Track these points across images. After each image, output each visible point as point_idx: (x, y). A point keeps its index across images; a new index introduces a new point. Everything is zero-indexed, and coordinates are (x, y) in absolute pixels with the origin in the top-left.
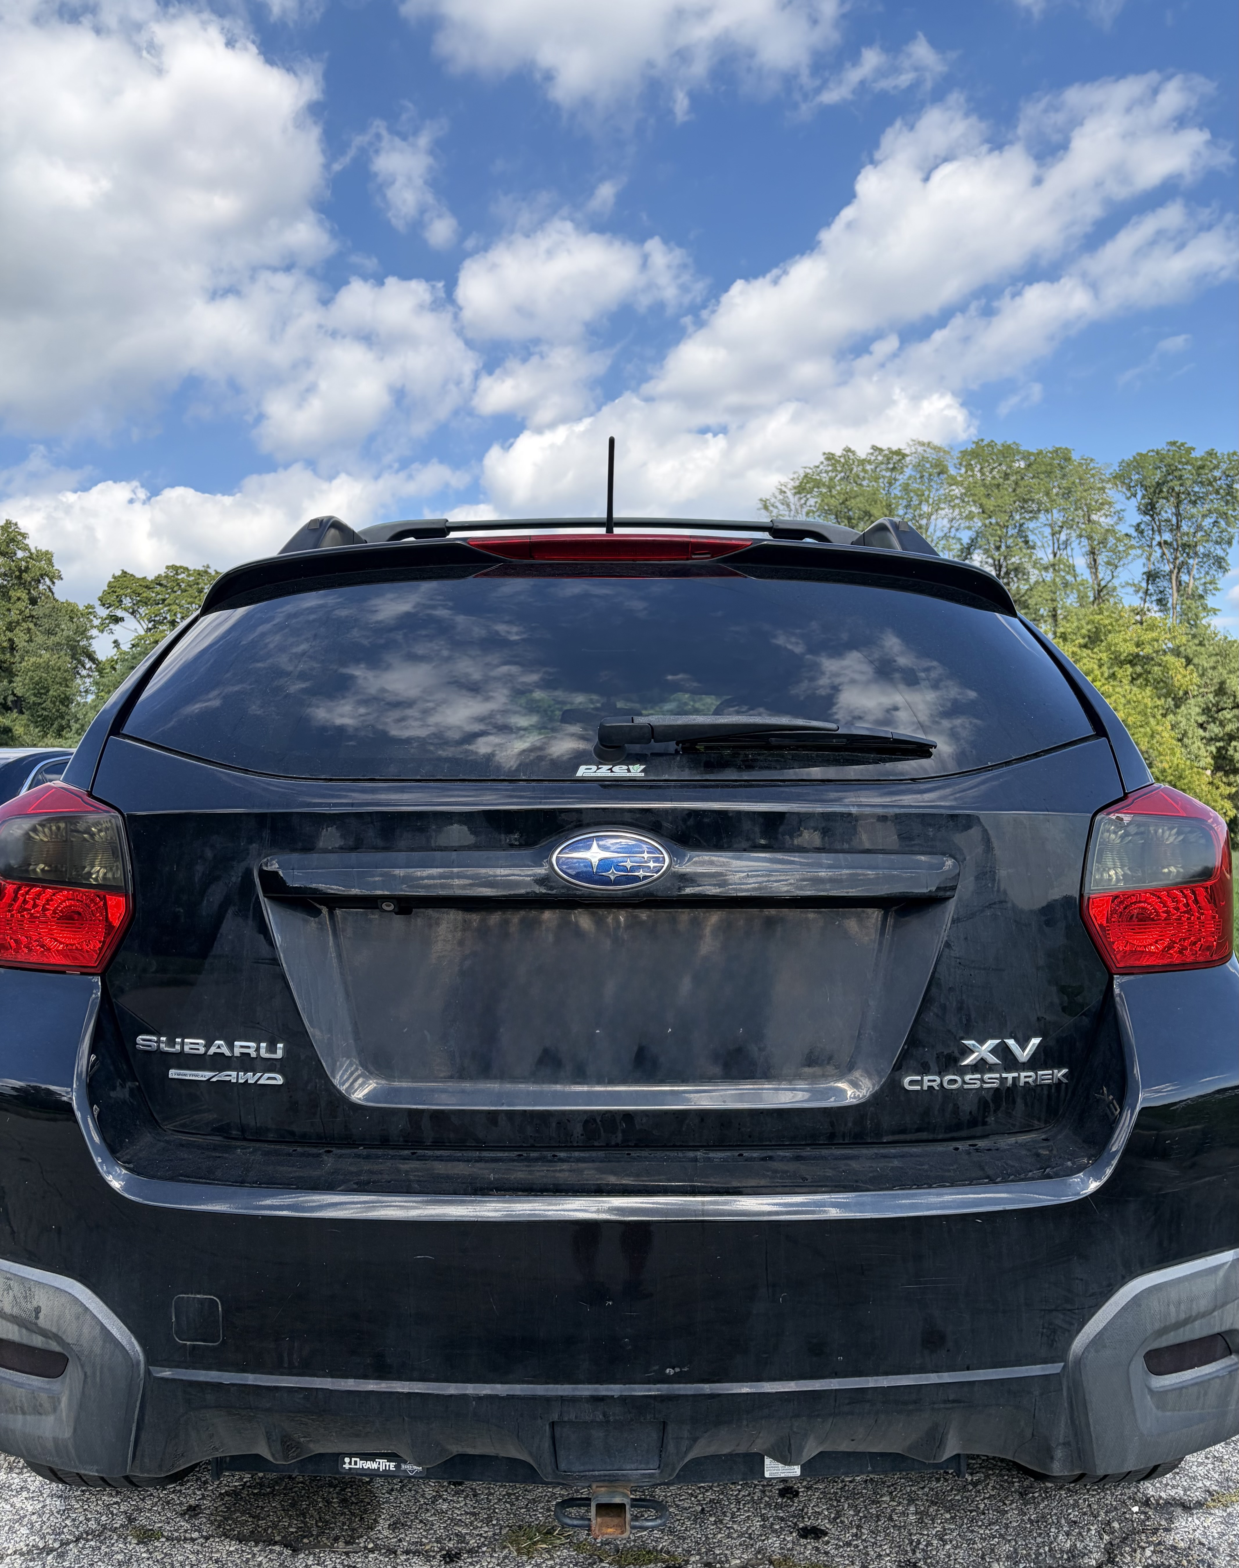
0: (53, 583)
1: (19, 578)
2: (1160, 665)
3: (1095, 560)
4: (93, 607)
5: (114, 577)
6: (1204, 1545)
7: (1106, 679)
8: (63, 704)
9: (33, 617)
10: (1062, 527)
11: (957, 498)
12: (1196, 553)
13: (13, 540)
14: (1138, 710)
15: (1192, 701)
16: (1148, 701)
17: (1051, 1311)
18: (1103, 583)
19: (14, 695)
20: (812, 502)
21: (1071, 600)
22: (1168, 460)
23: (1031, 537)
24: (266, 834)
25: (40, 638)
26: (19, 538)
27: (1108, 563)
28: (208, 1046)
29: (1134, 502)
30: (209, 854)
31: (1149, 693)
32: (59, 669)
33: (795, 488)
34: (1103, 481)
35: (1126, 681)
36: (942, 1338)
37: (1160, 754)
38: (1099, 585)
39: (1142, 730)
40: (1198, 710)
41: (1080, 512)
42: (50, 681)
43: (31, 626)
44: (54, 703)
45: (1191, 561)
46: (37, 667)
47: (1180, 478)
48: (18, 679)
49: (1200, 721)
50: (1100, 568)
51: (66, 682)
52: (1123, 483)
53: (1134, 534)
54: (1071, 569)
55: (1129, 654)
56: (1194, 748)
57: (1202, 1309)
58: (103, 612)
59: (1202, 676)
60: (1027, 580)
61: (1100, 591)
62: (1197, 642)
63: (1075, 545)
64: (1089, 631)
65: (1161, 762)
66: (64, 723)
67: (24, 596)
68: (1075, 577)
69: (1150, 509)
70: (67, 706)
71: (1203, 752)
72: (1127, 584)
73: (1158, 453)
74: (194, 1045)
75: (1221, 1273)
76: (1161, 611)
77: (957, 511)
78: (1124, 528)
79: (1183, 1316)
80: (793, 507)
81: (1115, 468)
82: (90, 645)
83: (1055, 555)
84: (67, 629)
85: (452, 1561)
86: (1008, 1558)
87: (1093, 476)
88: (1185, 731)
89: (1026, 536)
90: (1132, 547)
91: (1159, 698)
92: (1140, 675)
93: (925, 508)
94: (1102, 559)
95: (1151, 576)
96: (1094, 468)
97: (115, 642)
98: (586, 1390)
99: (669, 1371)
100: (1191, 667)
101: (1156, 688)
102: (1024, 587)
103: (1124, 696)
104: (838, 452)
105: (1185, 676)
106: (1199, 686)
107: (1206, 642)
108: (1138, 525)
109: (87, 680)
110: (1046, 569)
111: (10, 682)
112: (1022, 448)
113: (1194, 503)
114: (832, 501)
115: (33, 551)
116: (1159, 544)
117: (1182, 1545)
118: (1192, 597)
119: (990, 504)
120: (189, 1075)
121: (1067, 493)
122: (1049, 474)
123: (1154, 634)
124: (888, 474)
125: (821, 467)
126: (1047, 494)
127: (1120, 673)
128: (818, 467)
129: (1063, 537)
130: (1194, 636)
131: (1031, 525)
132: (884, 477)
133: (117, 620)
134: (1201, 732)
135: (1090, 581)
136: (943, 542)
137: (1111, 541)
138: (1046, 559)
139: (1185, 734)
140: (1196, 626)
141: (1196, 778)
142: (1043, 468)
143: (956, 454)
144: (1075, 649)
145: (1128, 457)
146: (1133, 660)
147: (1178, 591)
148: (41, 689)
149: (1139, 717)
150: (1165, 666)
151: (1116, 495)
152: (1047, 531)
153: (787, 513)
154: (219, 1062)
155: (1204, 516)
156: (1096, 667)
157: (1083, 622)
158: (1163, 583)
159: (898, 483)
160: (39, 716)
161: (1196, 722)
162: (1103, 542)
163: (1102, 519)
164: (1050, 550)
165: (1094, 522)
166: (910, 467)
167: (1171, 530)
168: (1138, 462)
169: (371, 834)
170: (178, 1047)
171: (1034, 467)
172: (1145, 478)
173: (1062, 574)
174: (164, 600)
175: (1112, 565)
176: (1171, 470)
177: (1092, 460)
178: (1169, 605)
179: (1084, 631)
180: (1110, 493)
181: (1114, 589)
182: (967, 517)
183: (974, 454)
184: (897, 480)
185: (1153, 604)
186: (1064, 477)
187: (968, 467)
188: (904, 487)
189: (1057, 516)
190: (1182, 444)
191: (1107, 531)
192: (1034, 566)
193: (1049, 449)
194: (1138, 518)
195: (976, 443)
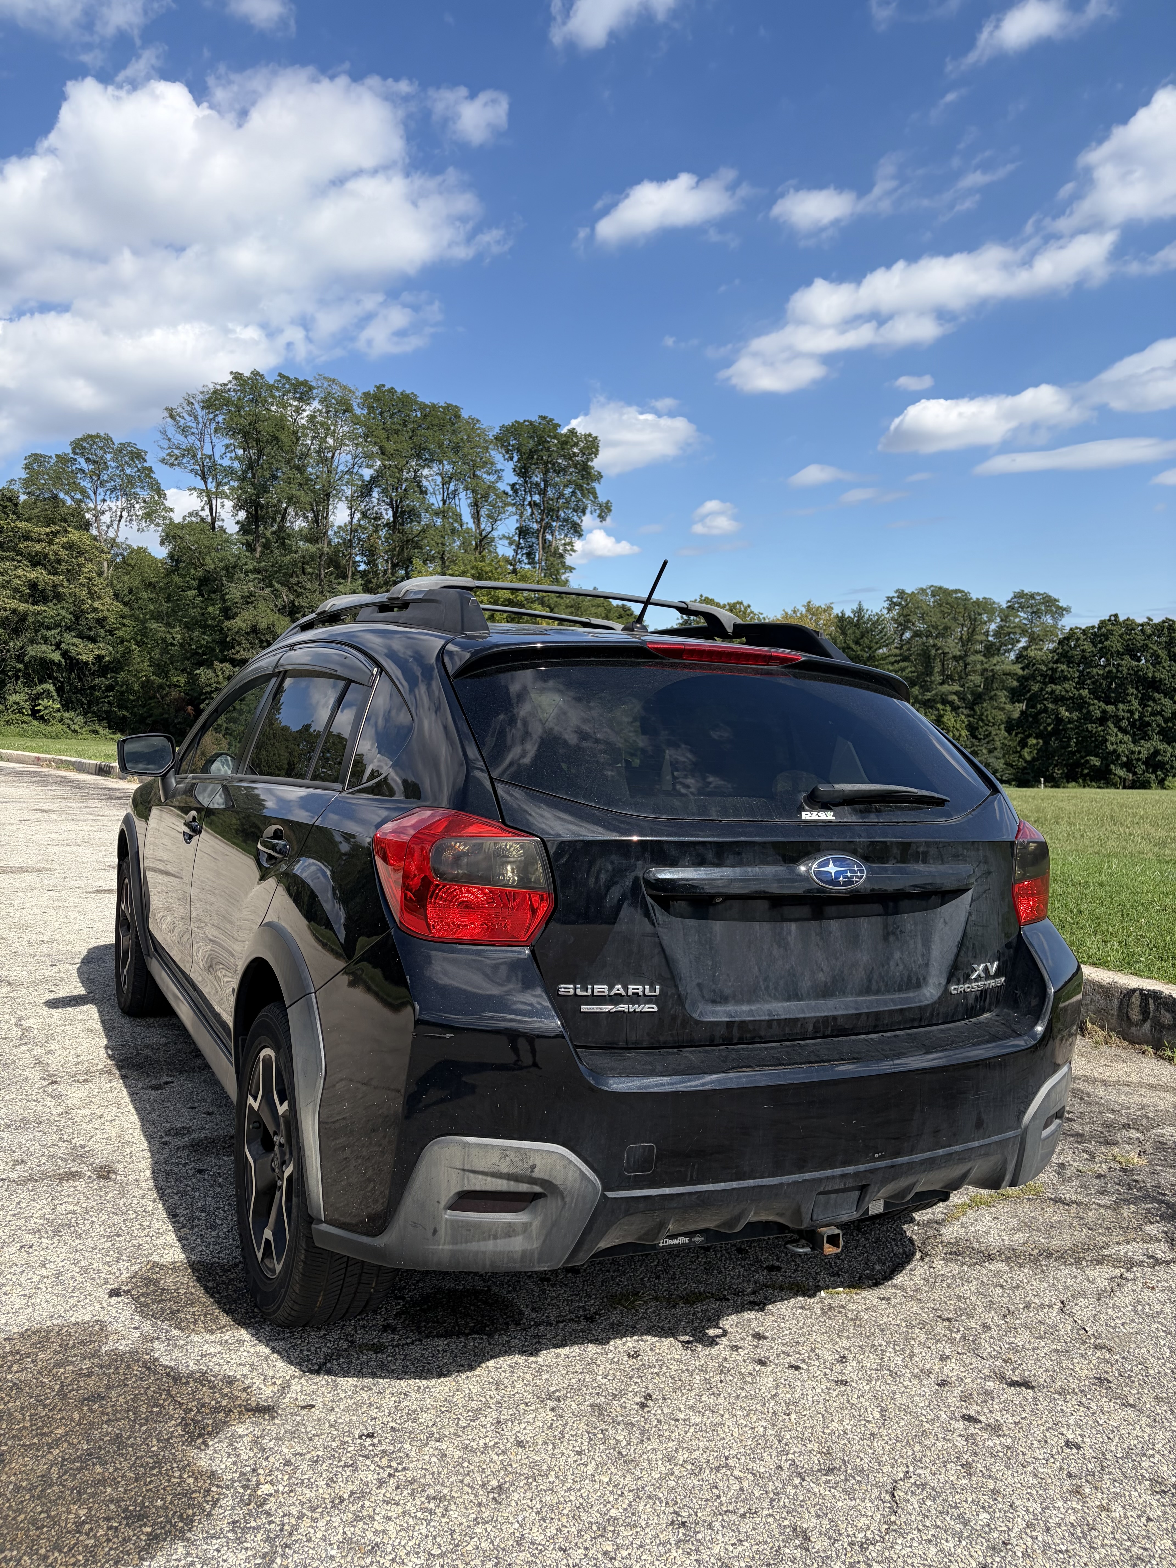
3: (478, 512)
10: (451, 478)
11: (361, 436)
12: (558, 517)
18: (484, 533)
20: (220, 418)
21: (457, 545)
22: (539, 432)
23: (425, 483)
24: (647, 855)
27: (489, 516)
28: (610, 989)
29: (511, 465)
30: (610, 867)
33: (203, 402)
34: (487, 441)
38: (481, 535)
41: (467, 466)
45: (554, 524)
47: (548, 449)
50: (482, 519)
52: (502, 446)
53: (511, 493)
54: (458, 517)
60: (419, 523)
61: (481, 541)
63: (462, 495)
68: (461, 524)
69: (523, 472)
72: (504, 536)
73: (531, 423)
74: (601, 989)
76: (529, 563)
77: (360, 449)
78: (503, 486)
80: (201, 420)
81: (497, 430)
83: (444, 504)
87: (479, 435)
89: (419, 482)
90: (509, 504)
93: (331, 442)
94: (484, 512)
95: (523, 532)
96: (479, 428)
98: (838, 1171)
99: (876, 1156)
102: (417, 528)
104: (247, 374)
108: (514, 484)
110: (437, 514)
112: (420, 399)
113: (559, 473)
114: (242, 421)
116: (530, 504)
118: (554, 554)
119: (390, 446)
120: (595, 1008)
121: (456, 449)
122: (442, 427)
124: (295, 403)
125: (230, 386)
126: (439, 446)
128: (226, 385)
129: (452, 487)
131: (426, 472)
132: (291, 405)
135: (474, 529)
136: (346, 476)
137: (492, 497)
138: (437, 505)
142: (436, 422)
143: (359, 394)
145: (508, 422)
147: (544, 549)
151: (497, 456)
152: (439, 480)
153: (194, 425)
154: (616, 999)
155: (566, 486)
157: (469, 567)
158: (532, 539)
159: (305, 414)
162: (485, 497)
163: (485, 476)
164: (440, 498)
165: (479, 478)
166: (317, 399)
167: (539, 494)
168: (514, 430)
169: (710, 856)
170: (590, 991)
171: (429, 419)
172: (520, 444)
173: (451, 520)
175: (493, 518)
176: (540, 440)
177: (478, 421)
178: (537, 559)
180: (493, 453)
181: (493, 539)
182: (369, 456)
183: (376, 398)
184: (304, 410)
185: (524, 557)
186: (454, 432)
187: (371, 409)
188: (312, 418)
189: (448, 467)
190: (551, 420)
191: (489, 487)
192: (427, 511)
193: (442, 404)
194: (514, 479)
195: (378, 388)
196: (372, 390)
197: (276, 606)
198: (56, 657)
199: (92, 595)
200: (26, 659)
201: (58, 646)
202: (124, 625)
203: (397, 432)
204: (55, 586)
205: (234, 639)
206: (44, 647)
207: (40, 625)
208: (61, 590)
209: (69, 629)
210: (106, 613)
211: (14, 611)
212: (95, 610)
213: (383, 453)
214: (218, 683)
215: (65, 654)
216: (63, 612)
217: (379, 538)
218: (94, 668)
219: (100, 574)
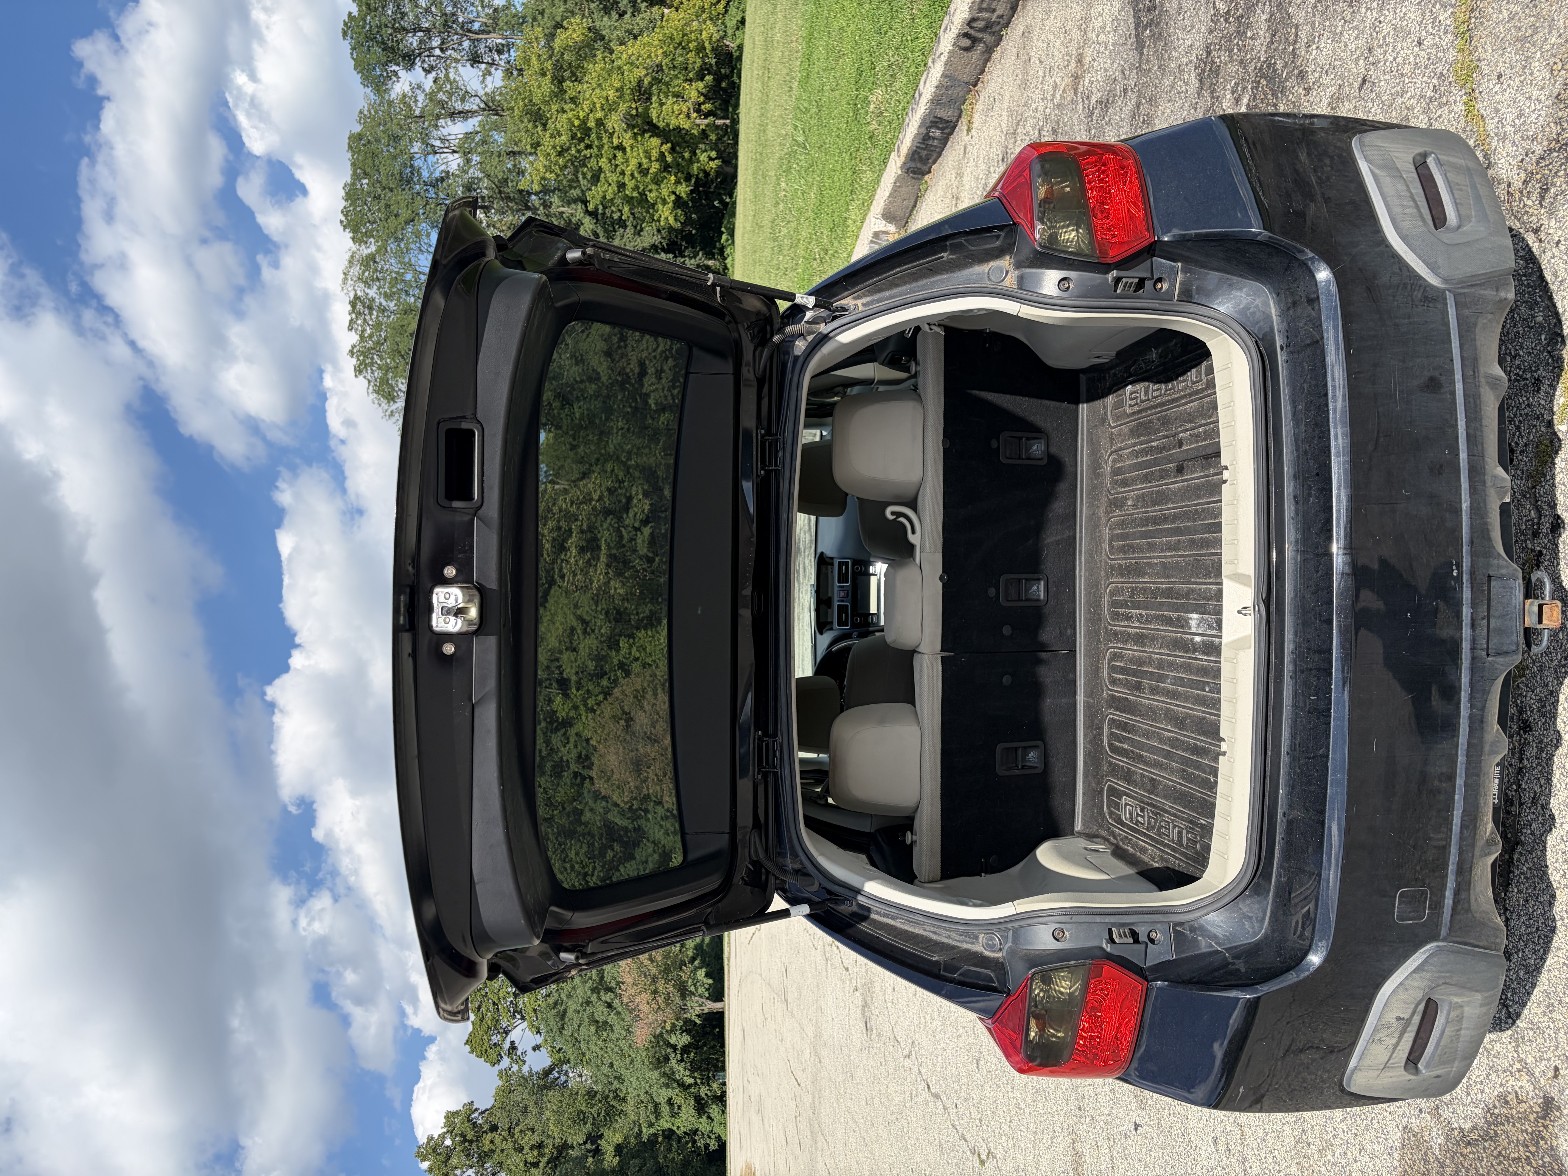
0: (476, 1110)
1: (471, 1142)
2: (563, 54)
3: (460, 112)
4: (500, 1072)
5: (472, 1052)
6: (1522, 160)
7: (577, 106)
8: (595, 1096)
9: (510, 1128)
10: (428, 143)
11: (399, 245)
12: (453, 14)
13: (434, 1150)
14: (606, 76)
15: (597, 24)
16: (598, 67)
17: (1413, 300)
18: (482, 105)
19: (585, 1143)
21: (499, 138)
22: (361, 39)
23: (437, 174)
25: (530, 1121)
26: (432, 1143)
27: (463, 100)
29: (402, 73)
31: (591, 66)
32: (561, 1101)
33: (387, 401)
34: (381, 102)
35: (579, 88)
36: (1432, 379)
37: (649, 56)
38: (484, 110)
39: (626, 73)
40: (606, 19)
41: (413, 126)
42: (572, 1110)
43: (517, 1129)
44: (592, 1106)
45: (461, 20)
46: (558, 1122)
47: (379, 27)
48: (569, 1141)
49: (617, 17)
50: (467, 108)
51: (574, 1094)
52: (384, 84)
53: (434, 74)
54: (468, 136)
55: (552, 83)
56: (642, 24)
57: (1405, 188)
58: (506, 1062)
59: (573, 14)
60: (480, 180)
61: (490, 109)
62: (540, 17)
63: (444, 132)
64: (529, 121)
65: (657, 56)
66: (611, 1095)
67: (489, 1136)
68: (477, 133)
69: (409, 59)
70: (596, 1093)
71: (647, 15)
72: (483, 82)
73: (353, 49)
75: (1377, 171)
76: (509, 51)
77: (412, 246)
78: (428, 83)
79: (1412, 203)
81: (368, 90)
82: (537, 1073)
83: (456, 152)
84: (521, 1096)
85: (1529, 726)
86: (1532, 309)
87: (377, 112)
88: (627, 31)
89: (437, 180)
90: (447, 76)
91: (595, 56)
92: (573, 74)
93: (409, 277)
94: (459, 106)
95: (475, 59)
96: (369, 111)
97: (534, 1049)
99: (1455, 573)
100: (565, 23)
101: (585, 58)
102: (486, 183)
103: (593, 89)
104: (354, 361)
105: (574, 30)
106: (583, 16)
107: (540, 8)
108: (424, 69)
109: (571, 1075)
110: (468, 161)
111: (572, 1147)
112: (349, 180)
113: (403, 15)
115: (445, 1130)
116: (443, 51)
117: (1523, 175)
118: (495, 20)
119: (405, 214)
121: (396, 139)
122: (374, 155)
123: (534, 58)
124: (375, 313)
125: (369, 378)
126: (395, 158)
127: (571, 93)
128: (368, 381)
129: (437, 143)
130: (534, 19)
131: (425, 174)
132: (378, 317)
133: (513, 1047)
134: (627, 16)
135: (480, 118)
137: (441, 96)
138: (459, 161)
139: (629, 32)
140: (524, 17)
141: (671, 23)
142: (369, 161)
143: (355, 247)
144: (548, 135)
145: (358, 77)
146: (559, 81)
147: (489, 32)
148: (581, 1118)
149: (615, 76)
150: (565, 49)
151: (396, 90)
152: (431, 158)
156: (565, 116)
157: (522, 126)
158: (482, 49)
159: (384, 303)
160: (606, 1120)
161: (617, 21)
162: (442, 104)
163: (419, 105)
164: (450, 157)
165: (423, 111)
166: (367, 291)
167: (430, 38)
168: (364, 68)
171: (368, 170)
172: (379, 62)
173: (473, 145)
174: (494, 1004)
175: (465, 96)
176: (370, 37)
177: (361, 112)
178: (503, 42)
179: (530, 126)
180: (393, 96)
181: (486, 94)
182: (418, 235)
183: (355, 230)
184: (381, 304)
185: (503, 57)
186: (378, 140)
187: (369, 234)
188: (388, 297)
189: (417, 147)
190: (345, 24)
191: (431, 100)
192: (466, 172)
193: (349, 155)
194: (418, 69)
195: (345, 227)
196: (348, 235)
197: (583, 332)
198: (647, 531)
199: (588, 499)
200: (651, 555)
201: (637, 529)
202: (613, 471)
203: (388, 206)
204: (582, 532)
205: (619, 374)
206: (639, 541)
207: (620, 544)
208: (585, 527)
209: (620, 519)
210: (603, 489)
211: (608, 566)
212: (601, 498)
213: (413, 220)
214: (663, 389)
215: (645, 522)
216: (605, 526)
217: (501, 221)
218: (655, 498)
219: (566, 491)
